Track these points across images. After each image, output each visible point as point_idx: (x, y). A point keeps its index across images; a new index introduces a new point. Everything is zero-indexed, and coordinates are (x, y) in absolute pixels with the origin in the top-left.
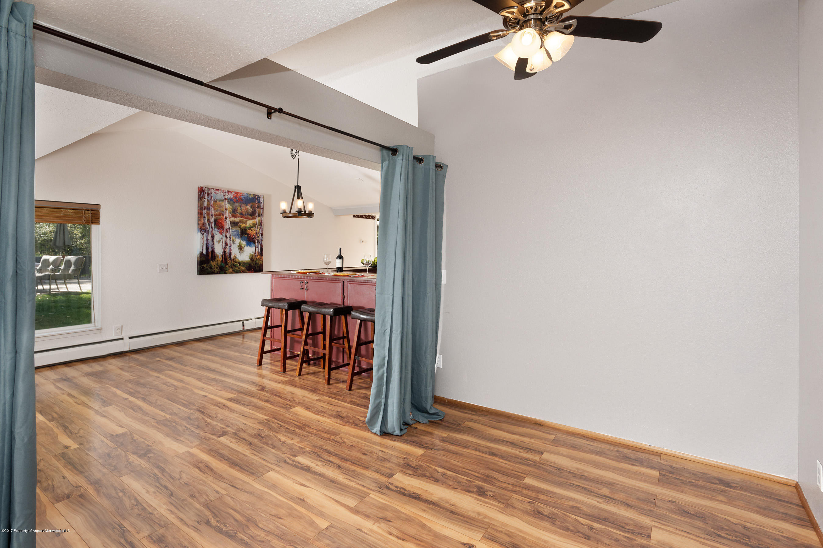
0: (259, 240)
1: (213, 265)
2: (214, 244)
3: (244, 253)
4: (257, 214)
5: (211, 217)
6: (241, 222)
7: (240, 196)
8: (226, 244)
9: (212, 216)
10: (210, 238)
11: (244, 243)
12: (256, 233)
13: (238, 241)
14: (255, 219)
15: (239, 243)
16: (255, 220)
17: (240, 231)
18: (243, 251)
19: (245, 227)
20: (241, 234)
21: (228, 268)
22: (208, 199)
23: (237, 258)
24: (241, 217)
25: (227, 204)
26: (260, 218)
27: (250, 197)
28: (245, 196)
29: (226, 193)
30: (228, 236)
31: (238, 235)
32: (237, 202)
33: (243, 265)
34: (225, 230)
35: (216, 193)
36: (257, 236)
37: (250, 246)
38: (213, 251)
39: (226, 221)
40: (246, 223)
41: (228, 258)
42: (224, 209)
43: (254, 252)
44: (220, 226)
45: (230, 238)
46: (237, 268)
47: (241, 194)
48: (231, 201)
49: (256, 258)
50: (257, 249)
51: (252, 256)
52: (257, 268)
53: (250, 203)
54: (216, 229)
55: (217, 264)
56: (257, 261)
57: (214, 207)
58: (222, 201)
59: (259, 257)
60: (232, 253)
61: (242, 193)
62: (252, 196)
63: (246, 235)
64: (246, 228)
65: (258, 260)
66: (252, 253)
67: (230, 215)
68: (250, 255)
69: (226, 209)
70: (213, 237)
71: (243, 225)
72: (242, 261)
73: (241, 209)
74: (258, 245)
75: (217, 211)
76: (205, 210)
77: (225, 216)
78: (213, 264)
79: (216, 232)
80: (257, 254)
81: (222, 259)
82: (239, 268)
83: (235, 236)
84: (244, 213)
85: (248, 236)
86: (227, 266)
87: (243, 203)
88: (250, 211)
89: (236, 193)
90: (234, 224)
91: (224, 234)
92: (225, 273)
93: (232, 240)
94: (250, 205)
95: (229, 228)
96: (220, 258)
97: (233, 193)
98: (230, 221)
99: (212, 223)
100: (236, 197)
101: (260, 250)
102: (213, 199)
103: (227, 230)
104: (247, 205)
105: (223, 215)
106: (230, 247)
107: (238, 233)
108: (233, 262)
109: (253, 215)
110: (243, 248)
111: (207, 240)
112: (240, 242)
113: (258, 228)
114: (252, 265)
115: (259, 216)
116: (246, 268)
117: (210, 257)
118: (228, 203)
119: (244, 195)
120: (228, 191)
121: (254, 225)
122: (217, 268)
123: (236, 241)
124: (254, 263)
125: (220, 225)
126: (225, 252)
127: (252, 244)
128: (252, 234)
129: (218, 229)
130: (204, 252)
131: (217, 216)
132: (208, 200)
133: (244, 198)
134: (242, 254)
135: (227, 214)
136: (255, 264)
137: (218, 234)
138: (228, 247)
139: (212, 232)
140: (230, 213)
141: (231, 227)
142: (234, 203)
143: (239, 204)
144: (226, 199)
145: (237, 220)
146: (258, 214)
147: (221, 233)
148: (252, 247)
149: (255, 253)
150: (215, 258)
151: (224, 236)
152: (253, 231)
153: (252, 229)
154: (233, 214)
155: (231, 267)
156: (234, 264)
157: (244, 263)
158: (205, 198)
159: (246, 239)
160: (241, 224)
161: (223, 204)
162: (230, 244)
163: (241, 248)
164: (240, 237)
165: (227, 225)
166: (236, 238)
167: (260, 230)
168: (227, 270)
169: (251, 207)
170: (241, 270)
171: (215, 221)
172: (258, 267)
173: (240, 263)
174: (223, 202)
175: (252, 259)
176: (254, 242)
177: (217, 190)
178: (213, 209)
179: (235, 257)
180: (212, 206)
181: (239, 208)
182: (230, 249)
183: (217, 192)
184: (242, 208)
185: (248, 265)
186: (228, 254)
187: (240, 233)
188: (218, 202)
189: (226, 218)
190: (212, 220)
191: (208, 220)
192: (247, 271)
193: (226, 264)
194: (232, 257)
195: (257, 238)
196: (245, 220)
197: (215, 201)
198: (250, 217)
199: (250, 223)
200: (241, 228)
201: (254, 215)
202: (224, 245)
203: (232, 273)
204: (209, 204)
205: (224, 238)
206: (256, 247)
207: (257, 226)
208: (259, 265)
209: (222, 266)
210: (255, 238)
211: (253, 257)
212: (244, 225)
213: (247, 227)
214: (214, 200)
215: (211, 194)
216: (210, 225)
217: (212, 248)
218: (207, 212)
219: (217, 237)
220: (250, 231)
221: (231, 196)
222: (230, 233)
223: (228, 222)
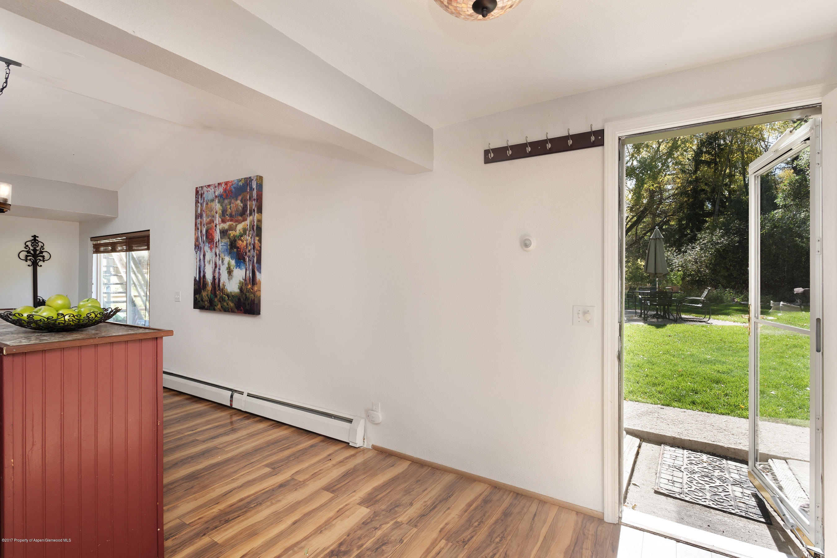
0: (251, 256)
1: (204, 297)
2: (205, 265)
3: (233, 279)
4: (248, 212)
5: (203, 227)
6: (231, 228)
7: (230, 186)
8: (216, 267)
9: (204, 225)
10: (202, 257)
11: (233, 262)
12: (247, 243)
13: (227, 259)
14: (246, 220)
15: (229, 264)
16: (246, 222)
17: (229, 244)
18: (232, 276)
19: (235, 236)
20: (230, 249)
21: (217, 302)
22: (201, 202)
23: (226, 287)
24: (231, 221)
25: (217, 204)
26: (251, 217)
27: (241, 184)
28: (235, 186)
29: (217, 188)
30: (218, 254)
31: (227, 250)
32: (227, 197)
33: (231, 299)
34: (215, 243)
35: (207, 191)
36: (247, 251)
37: (239, 268)
38: (204, 276)
39: (216, 230)
40: (236, 228)
41: (217, 287)
42: (215, 212)
43: (244, 278)
44: (210, 240)
45: (220, 257)
46: (225, 304)
47: (231, 184)
48: (221, 198)
49: (247, 288)
50: (248, 272)
51: (241, 285)
52: (247, 307)
53: (240, 195)
54: (207, 244)
55: (208, 295)
56: (248, 294)
57: (206, 212)
58: (212, 201)
59: (250, 286)
60: (221, 280)
61: (232, 181)
62: (243, 181)
63: (235, 250)
64: (236, 238)
65: (249, 292)
66: (242, 280)
67: (220, 220)
68: (240, 283)
69: (216, 213)
70: (204, 255)
71: (232, 233)
72: (231, 293)
73: (231, 207)
74: (249, 265)
75: (208, 218)
76: (198, 218)
77: (215, 222)
78: (204, 294)
79: (207, 248)
80: (248, 281)
81: (212, 288)
82: (227, 304)
83: (224, 252)
84: (234, 214)
85: (237, 251)
86: (216, 300)
87: (233, 198)
88: (240, 208)
89: (226, 183)
90: (224, 233)
91: (214, 251)
92: (214, 310)
93: (221, 258)
94: (240, 198)
95: (219, 241)
96: (209, 287)
97: (223, 185)
98: (220, 230)
99: (204, 235)
100: (225, 190)
101: (251, 275)
102: (205, 200)
103: (216, 243)
104: (237, 200)
105: (213, 222)
106: (219, 269)
107: (228, 247)
108: (221, 293)
109: (243, 214)
110: (232, 271)
111: (200, 260)
112: (229, 261)
113: (249, 236)
114: (242, 300)
115: (251, 214)
116: (235, 305)
117: (202, 285)
118: (218, 202)
119: (233, 183)
120: (218, 184)
121: (245, 230)
122: (207, 301)
123: (225, 260)
124: (244, 296)
125: (210, 237)
126: (214, 277)
127: (242, 264)
128: (242, 246)
129: (209, 244)
130: (197, 278)
131: (208, 225)
132: (201, 204)
133: (234, 188)
134: (231, 281)
135: (218, 220)
136: (245, 300)
137: (209, 251)
138: (217, 269)
139: (204, 248)
140: (220, 217)
141: (221, 238)
142: (224, 199)
143: (229, 200)
144: (216, 197)
145: (226, 226)
146: (249, 210)
147: (211, 249)
148: (241, 269)
149: (245, 280)
150: (206, 287)
151: (214, 253)
152: (243, 242)
153: (242, 238)
154: (223, 217)
155: (220, 301)
156: (222, 297)
157: (232, 295)
158: (199, 203)
159: (235, 255)
160: (231, 232)
161: (213, 204)
162: (220, 266)
163: (230, 272)
164: (229, 253)
165: (217, 236)
166: (225, 255)
167: (251, 238)
168: (216, 306)
169: (242, 201)
170: (230, 307)
171: (207, 231)
172: (248, 304)
173: (228, 296)
174: (214, 202)
175: (241, 289)
176: (244, 260)
177: (209, 186)
178: (205, 215)
179: (224, 285)
180: (204, 211)
181: (229, 207)
182: (219, 273)
183: (209, 189)
184: (232, 205)
185: (237, 300)
186: (217, 281)
187: (229, 247)
188: (209, 203)
189: (216, 226)
190: (204, 232)
191: (201, 232)
192: (236, 310)
193: (216, 296)
194: (221, 285)
195: (248, 254)
196: (234, 224)
197: (207, 204)
198: (240, 218)
199: (240, 227)
200: (229, 238)
201: (245, 214)
202: (214, 266)
203: (220, 311)
204: (202, 209)
205: (214, 256)
206: (246, 270)
207: (248, 232)
208: (250, 301)
209: (211, 299)
210: (246, 254)
211: (243, 287)
212: (234, 232)
213: (236, 236)
214: (206, 202)
215: (204, 193)
216: (203, 238)
217: (204, 271)
218: (200, 221)
219: (209, 256)
220: (240, 242)
221: (220, 191)
222: (219, 247)
223: (218, 231)
